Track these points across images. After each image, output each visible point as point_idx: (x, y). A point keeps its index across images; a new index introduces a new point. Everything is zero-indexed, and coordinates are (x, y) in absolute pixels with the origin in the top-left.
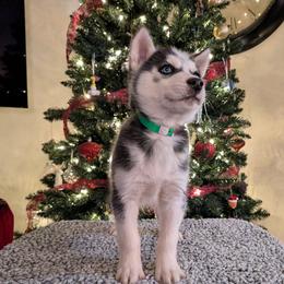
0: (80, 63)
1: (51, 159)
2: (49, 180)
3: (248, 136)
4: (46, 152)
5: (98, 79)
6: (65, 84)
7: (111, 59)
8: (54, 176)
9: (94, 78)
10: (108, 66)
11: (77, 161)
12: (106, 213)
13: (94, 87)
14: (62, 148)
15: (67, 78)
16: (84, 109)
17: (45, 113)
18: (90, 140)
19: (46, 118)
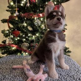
0: (12, 4)
1: (4, 35)
3: (66, 29)
4: (3, 33)
5: (18, 9)
6: (7, 11)
7: (23, 2)
8: (5, 41)
9: (16, 9)
10: (22, 5)
11: (12, 36)
13: (17, 12)
14: (7, 32)
15: (8, 9)
16: (14, 19)
17: (1, 20)
18: (16, 30)
19: (2, 22)
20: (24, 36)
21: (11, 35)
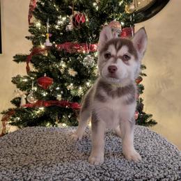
0: (38, 24)
1: (18, 87)
2: (16, 102)
3: (145, 75)
4: (15, 83)
5: (51, 35)
6: (28, 38)
7: (59, 22)
8: (20, 98)
9: (48, 35)
10: (57, 27)
11: (36, 89)
12: (56, 123)
13: (48, 40)
14: (26, 80)
15: (29, 34)
16: (41, 55)
17: (14, 57)
18: (45, 75)
19: (15, 61)
20: (58, 88)
21: (34, 86)
